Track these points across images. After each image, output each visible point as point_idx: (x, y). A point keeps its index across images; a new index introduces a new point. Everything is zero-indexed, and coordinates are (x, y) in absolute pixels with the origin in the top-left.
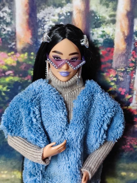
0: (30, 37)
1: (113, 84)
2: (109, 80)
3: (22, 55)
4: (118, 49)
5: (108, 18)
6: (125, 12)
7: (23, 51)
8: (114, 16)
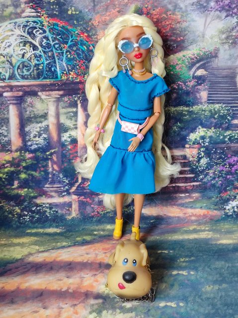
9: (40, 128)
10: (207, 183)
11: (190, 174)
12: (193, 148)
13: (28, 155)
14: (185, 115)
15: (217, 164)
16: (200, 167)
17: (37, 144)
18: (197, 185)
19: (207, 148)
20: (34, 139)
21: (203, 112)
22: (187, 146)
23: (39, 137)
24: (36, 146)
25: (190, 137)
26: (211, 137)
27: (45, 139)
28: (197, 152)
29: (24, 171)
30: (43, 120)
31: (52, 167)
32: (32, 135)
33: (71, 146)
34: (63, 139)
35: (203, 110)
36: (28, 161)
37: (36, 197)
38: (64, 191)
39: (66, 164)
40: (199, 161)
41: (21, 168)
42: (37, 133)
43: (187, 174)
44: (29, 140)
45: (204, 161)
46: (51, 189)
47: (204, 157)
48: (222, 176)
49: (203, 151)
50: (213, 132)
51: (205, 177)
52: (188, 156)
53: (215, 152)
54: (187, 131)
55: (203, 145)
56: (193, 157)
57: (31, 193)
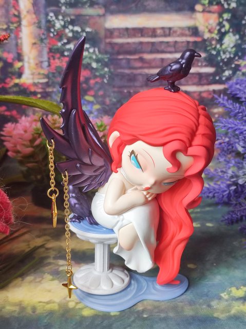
11: (206, 66)
12: (210, 12)
16: (224, 53)
22: (198, 7)
28: (217, 21)
49: (227, 20)
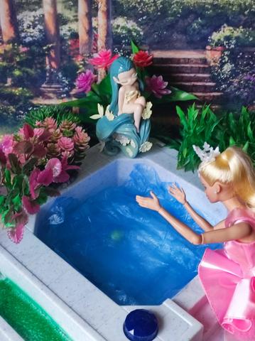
0: (13, 32)
1: (81, 66)
2: (78, 63)
3: (8, 46)
4: (82, 40)
5: (72, 18)
6: (84, 14)
7: (8, 42)
8: (77, 16)
9: (34, 17)
10: (230, 94)
13: (22, 49)
14: (208, 10)
15: (243, 72)
17: (32, 37)
18: (218, 96)
19: (232, 51)
20: (28, 30)
21: (231, 7)
23: (34, 28)
24: (31, 39)
25: (212, 37)
26: (237, 38)
27: (40, 31)
29: (18, 67)
30: (37, 7)
31: (49, 65)
32: (25, 25)
33: (72, 41)
34: (62, 33)
35: (230, 4)
36: (22, 55)
37: (32, 98)
38: (64, 93)
39: (65, 62)
40: (221, 67)
41: (14, 64)
42: (31, 24)
43: (207, 82)
44: (23, 31)
45: (228, 68)
46: (49, 89)
47: (228, 62)
48: (248, 86)
50: (241, 32)
51: (228, 86)
52: (209, 60)
53: (242, 57)
54: (209, 29)
55: (227, 47)
56: (214, 62)
57: (26, 92)
